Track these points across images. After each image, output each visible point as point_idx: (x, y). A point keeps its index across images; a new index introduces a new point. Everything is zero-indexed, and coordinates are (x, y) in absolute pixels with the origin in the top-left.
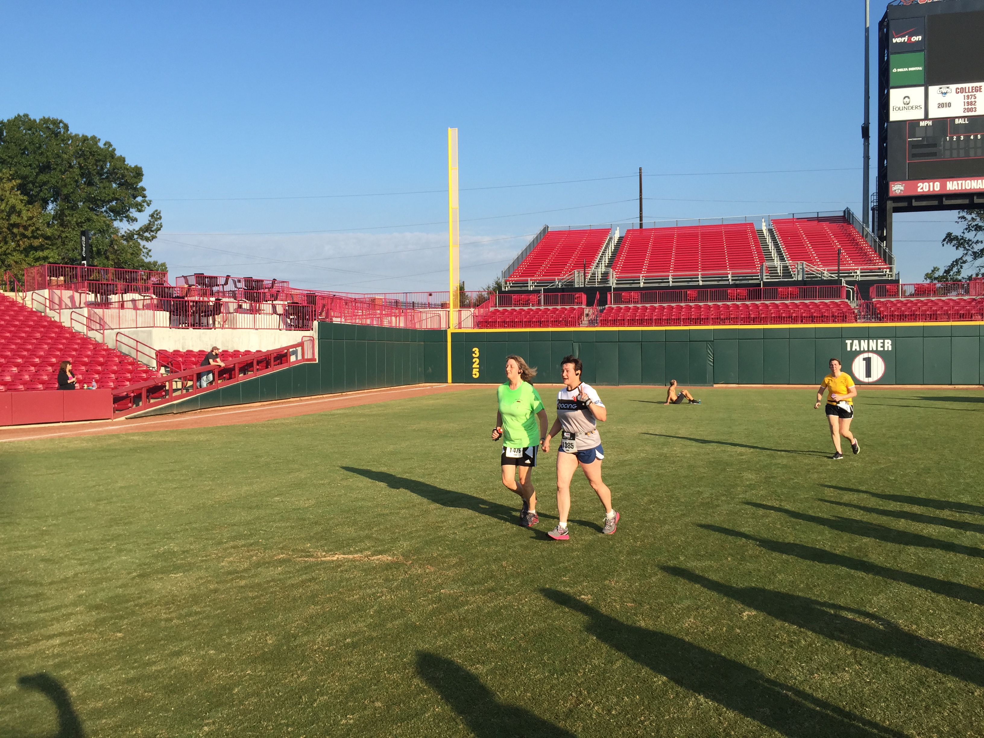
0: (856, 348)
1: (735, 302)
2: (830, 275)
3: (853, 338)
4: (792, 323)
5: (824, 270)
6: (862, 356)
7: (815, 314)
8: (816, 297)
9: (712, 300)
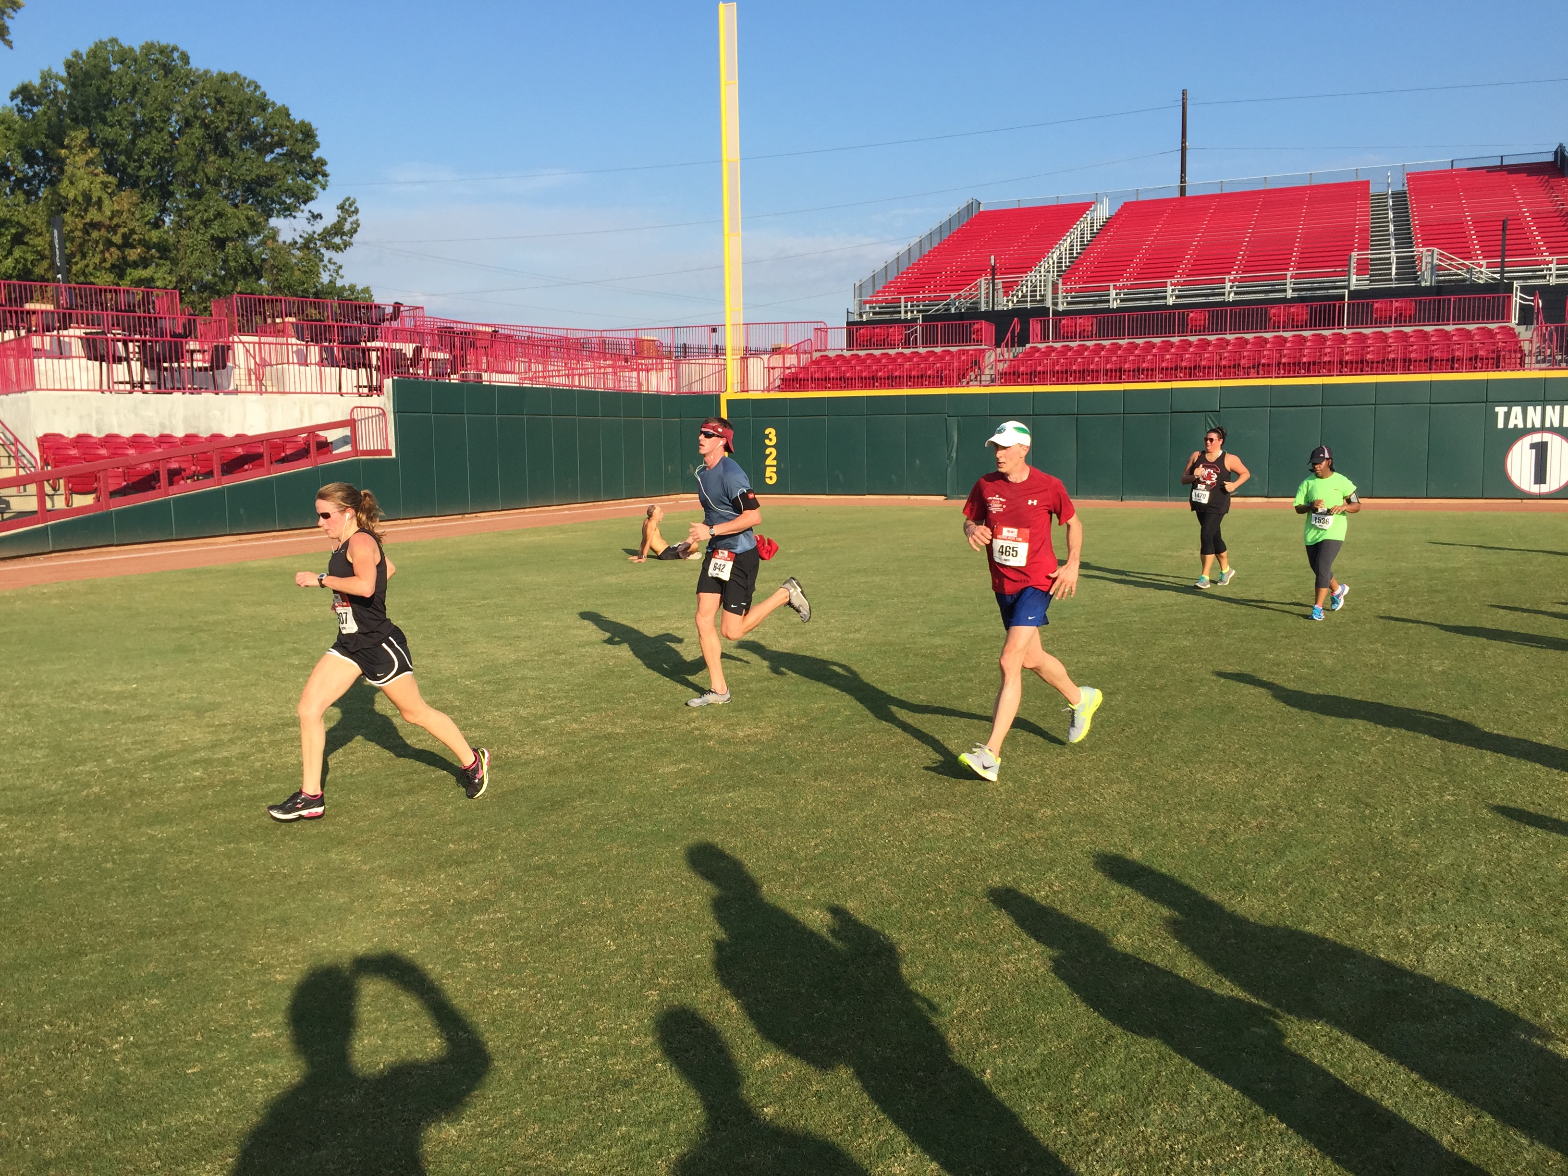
0: (1516, 422)
1: (1281, 333)
2: (1491, 275)
3: (1510, 403)
4: (1384, 372)
5: (1481, 266)
6: (1528, 440)
7: (1436, 354)
8: (1448, 320)
9: (1233, 330)
